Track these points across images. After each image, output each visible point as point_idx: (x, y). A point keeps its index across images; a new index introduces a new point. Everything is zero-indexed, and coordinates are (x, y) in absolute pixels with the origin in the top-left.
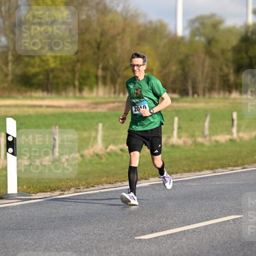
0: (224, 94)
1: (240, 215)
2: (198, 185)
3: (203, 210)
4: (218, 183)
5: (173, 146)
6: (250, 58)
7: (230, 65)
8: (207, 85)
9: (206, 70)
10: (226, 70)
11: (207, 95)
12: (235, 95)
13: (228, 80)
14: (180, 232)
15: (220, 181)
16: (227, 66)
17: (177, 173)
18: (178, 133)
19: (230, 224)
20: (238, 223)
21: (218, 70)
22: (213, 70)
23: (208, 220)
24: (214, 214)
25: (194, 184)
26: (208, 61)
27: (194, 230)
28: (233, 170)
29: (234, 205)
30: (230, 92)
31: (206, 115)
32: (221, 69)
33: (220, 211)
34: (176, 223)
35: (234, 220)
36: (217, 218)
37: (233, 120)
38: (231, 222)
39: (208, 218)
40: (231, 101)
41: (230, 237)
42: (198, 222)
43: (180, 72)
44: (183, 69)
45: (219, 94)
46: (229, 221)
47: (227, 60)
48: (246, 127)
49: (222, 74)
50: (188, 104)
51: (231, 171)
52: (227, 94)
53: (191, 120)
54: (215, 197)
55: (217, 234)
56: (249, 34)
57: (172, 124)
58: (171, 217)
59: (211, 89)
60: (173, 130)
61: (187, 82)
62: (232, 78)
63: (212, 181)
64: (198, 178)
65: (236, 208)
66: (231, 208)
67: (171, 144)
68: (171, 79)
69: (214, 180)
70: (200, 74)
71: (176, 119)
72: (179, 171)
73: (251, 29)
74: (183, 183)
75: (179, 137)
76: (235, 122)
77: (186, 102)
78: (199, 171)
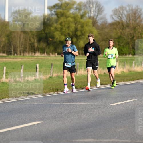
0: (32, 54)
1: (41, 121)
2: (17, 105)
3: (20, 118)
4: (28, 104)
5: (3, 83)
6: (46, 33)
7: (35, 37)
8: (22, 49)
9: (21, 40)
10: (33, 40)
11: (22, 54)
12: (38, 54)
13: (34, 46)
14: (7, 131)
15: (29, 102)
16: (33, 38)
17: (5, 98)
18: (6, 75)
19: (35, 126)
20: (39, 126)
21: (28, 40)
22: (26, 40)
23: (23, 124)
24: (26, 121)
25: (15, 104)
26: (23, 36)
27: (15, 130)
28: (37, 96)
29: (37, 116)
30: (35, 53)
31: (22, 66)
32: (30, 40)
33: (30, 119)
34: (5, 126)
35: (37, 124)
36: (28, 123)
37: (37, 68)
38: (36, 125)
39: (23, 123)
40: (36, 58)
41: (35, 134)
42: (17, 125)
43: (7, 41)
44: (9, 40)
45: (29, 54)
46: (34, 125)
47: (34, 35)
48: (44, 72)
49: (30, 42)
50: (11, 59)
51: (35, 97)
52: (33, 54)
53: (13, 68)
54: (27, 112)
55: (28, 132)
56: (46, 20)
57: (3, 70)
58: (2, 122)
59: (24, 51)
60: (3, 74)
61: (11, 47)
62: (36, 45)
63: (25, 103)
64: (17, 101)
65: (38, 117)
66: (35, 118)
67: (2, 81)
68: (2, 45)
69: (27, 102)
70: (18, 42)
71: (5, 68)
72: (7, 97)
73: (47, 18)
74: (9, 103)
75: (7, 78)
76: (38, 70)
77: (10, 58)
78: (18, 97)
